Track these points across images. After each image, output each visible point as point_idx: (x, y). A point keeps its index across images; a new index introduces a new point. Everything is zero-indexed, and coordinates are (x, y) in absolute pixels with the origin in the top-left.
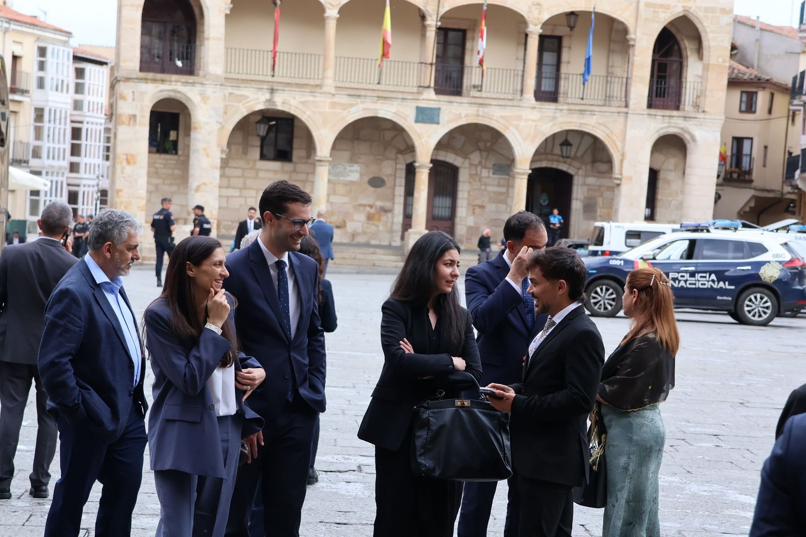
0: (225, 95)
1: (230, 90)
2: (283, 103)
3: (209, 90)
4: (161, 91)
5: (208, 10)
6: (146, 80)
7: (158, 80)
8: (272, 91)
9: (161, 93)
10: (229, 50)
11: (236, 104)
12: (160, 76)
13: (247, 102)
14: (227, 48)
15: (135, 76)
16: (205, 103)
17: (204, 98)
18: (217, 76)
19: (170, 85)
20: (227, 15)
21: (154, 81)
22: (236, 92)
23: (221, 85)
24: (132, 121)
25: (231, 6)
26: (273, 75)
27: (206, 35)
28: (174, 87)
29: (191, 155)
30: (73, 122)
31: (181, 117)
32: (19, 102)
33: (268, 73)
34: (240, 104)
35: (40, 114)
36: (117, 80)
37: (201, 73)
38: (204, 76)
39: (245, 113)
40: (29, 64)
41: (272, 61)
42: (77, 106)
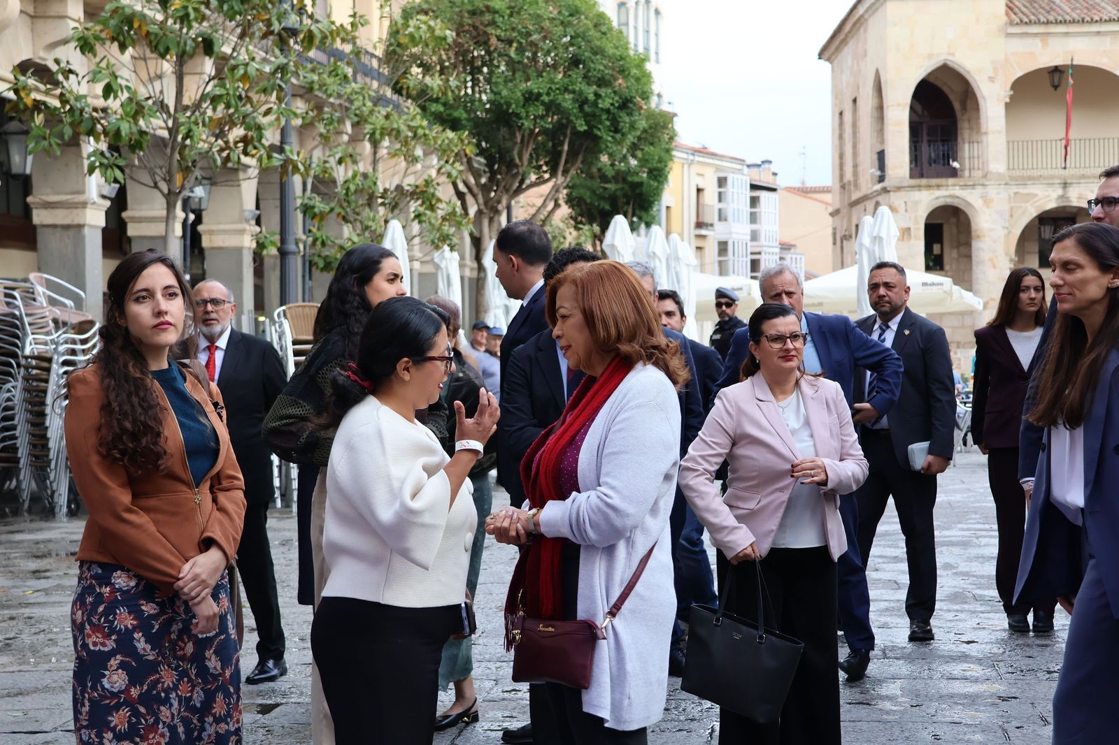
0: (1010, 195)
1: (1014, 189)
2: (1079, 198)
3: (992, 191)
4: (937, 198)
5: (985, 100)
6: (919, 187)
7: (933, 186)
8: (1065, 185)
9: (937, 201)
10: (1011, 143)
11: (1023, 205)
12: (934, 181)
13: (1037, 202)
14: (1008, 142)
15: (906, 184)
16: (988, 207)
17: (987, 201)
18: (999, 174)
19: (947, 190)
20: (1007, 105)
21: (929, 187)
22: (1022, 190)
23: (1006, 184)
24: (906, 236)
25: (1012, 93)
26: (1065, 168)
27: (983, 129)
28: (951, 192)
29: (974, 268)
30: (752, 253)
31: (945, 228)
32: (704, 237)
33: (1059, 166)
34: (1028, 204)
35: (723, 247)
36: (885, 190)
37: (979, 174)
38: (985, 176)
39: (1035, 214)
40: (710, 197)
41: (1063, 150)
42: (754, 236)
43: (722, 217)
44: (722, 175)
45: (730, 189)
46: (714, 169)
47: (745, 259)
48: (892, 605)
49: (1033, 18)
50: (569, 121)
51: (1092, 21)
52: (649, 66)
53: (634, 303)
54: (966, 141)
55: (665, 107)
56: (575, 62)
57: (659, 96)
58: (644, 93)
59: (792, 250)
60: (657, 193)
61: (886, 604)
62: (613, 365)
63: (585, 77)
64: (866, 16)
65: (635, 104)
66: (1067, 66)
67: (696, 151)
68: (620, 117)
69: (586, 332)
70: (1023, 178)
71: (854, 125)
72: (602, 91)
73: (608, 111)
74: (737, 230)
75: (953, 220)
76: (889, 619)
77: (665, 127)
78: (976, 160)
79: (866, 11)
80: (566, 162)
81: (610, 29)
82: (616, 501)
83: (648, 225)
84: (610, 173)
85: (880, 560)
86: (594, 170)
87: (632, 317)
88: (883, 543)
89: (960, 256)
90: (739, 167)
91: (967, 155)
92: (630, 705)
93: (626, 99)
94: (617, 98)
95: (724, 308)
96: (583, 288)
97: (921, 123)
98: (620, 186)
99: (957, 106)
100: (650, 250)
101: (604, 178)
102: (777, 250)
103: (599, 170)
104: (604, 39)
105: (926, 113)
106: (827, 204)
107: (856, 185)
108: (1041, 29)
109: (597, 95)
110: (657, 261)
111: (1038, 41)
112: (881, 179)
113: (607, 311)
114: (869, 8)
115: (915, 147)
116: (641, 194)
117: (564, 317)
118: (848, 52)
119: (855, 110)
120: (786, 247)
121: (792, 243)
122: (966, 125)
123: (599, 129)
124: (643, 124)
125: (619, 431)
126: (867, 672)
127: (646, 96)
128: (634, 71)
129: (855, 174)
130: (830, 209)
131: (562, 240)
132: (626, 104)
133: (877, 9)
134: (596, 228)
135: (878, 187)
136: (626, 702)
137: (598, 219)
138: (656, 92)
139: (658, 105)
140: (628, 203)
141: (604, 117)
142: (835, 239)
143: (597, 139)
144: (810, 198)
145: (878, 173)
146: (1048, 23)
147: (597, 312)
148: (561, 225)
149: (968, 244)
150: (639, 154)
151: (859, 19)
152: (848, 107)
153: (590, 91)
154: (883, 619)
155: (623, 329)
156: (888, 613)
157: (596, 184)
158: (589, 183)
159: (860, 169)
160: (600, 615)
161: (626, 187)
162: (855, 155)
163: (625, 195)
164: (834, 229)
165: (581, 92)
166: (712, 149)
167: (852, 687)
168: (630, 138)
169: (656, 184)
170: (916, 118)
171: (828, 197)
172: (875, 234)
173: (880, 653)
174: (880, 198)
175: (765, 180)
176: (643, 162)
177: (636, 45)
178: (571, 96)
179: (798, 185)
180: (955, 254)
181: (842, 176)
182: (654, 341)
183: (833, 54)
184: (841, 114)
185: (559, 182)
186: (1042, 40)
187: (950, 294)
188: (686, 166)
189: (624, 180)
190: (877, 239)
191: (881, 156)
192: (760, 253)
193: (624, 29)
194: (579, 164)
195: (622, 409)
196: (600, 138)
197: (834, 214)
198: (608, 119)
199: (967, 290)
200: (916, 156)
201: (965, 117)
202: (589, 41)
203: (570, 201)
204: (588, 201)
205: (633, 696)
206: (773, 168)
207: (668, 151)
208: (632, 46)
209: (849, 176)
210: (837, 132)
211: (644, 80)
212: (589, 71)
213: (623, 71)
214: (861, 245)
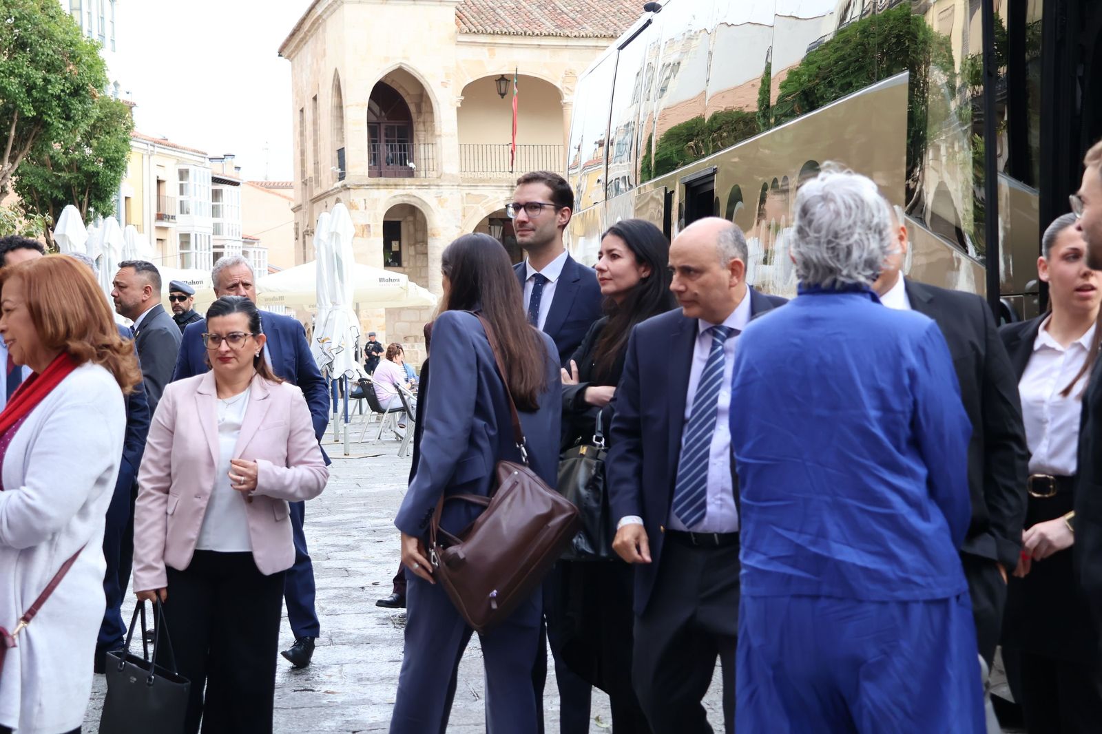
0: (462, 196)
1: (467, 190)
3: (446, 192)
4: (395, 197)
5: (438, 104)
6: (377, 186)
7: (391, 185)
9: (395, 199)
10: (463, 146)
11: (474, 205)
12: (392, 180)
13: (486, 203)
14: (460, 145)
15: (366, 183)
16: (442, 207)
17: (441, 201)
18: (452, 176)
19: (404, 189)
20: (458, 109)
21: (387, 186)
22: (474, 192)
23: (458, 185)
24: (365, 232)
25: (463, 98)
26: (512, 172)
27: (437, 133)
28: (408, 192)
29: (430, 265)
30: (214, 247)
31: (403, 225)
32: (165, 229)
33: (506, 170)
34: (479, 205)
35: (185, 240)
36: (346, 188)
37: (435, 174)
38: (439, 177)
39: (486, 215)
40: (171, 188)
41: (510, 155)
42: (217, 230)
43: (183, 209)
44: (183, 167)
45: (190, 182)
46: (175, 161)
47: (207, 252)
48: (342, 592)
49: (480, 28)
50: (16, 106)
51: (533, 35)
52: (102, 54)
53: (86, 299)
54: (422, 142)
55: (122, 97)
56: (21, 45)
57: (116, 84)
58: (97, 80)
59: (256, 245)
60: (114, 183)
61: (336, 591)
62: (57, 361)
63: (32, 61)
64: (324, 17)
65: (87, 92)
66: (512, 75)
67: (156, 143)
68: (72, 104)
69: (32, 327)
70: (474, 180)
71: (315, 123)
72: (52, 77)
73: (59, 98)
74: (198, 222)
75: (410, 218)
76: (337, 607)
77: (121, 116)
78: (431, 161)
79: (324, 12)
80: (14, 148)
81: (59, 13)
82: (38, 502)
83: (105, 215)
84: (63, 161)
85: (332, 549)
86: (46, 157)
87: (82, 313)
88: (336, 532)
89: (417, 253)
90: (202, 160)
91: (422, 157)
92: (41, 712)
93: (78, 86)
94: (68, 85)
95: (177, 301)
96: (30, 282)
97: (379, 123)
98: (74, 174)
99: (412, 108)
100: (105, 241)
101: (56, 166)
102: (241, 244)
103: (52, 158)
104: (52, 23)
105: (383, 114)
106: (289, 199)
107: (318, 182)
108: (488, 39)
109: (46, 80)
110: (112, 251)
111: (485, 50)
112: (342, 177)
113: (56, 307)
114: (327, 8)
115: (374, 146)
116: (97, 184)
117: (8, 310)
118: (307, 52)
119: (315, 108)
120: (249, 241)
121: (256, 237)
122: (421, 127)
123: (49, 116)
124: (96, 113)
125: (50, 430)
126: (312, 659)
127: (99, 84)
128: (85, 58)
129: (317, 170)
130: (293, 205)
131: (11, 229)
132: (77, 91)
133: (335, 10)
134: (49, 218)
135: (339, 184)
136: (36, 709)
137: (51, 209)
138: (112, 81)
139: (115, 93)
140: (83, 193)
141: (54, 103)
142: (297, 233)
143: (46, 126)
144: (273, 193)
145: (339, 171)
146: (494, 34)
147: (44, 307)
148: (10, 213)
149: (425, 242)
150: (94, 142)
151: (317, 19)
152: (308, 104)
153: (38, 76)
154: (330, 607)
155: (72, 325)
156: (337, 600)
157: (48, 172)
158: (40, 170)
159: (321, 166)
160: (14, 619)
161: (81, 176)
162: (316, 152)
163: (80, 185)
164: (297, 224)
165: (28, 77)
166: (171, 141)
167: (297, 674)
168: (84, 127)
169: (113, 174)
170: (374, 119)
171: (289, 193)
172: (332, 230)
173: (327, 640)
174: (340, 195)
175: (229, 174)
176: (100, 151)
177: (90, 32)
178: (17, 80)
179: (261, 179)
180: (412, 251)
181: (303, 173)
182: (106, 340)
183: (293, 52)
184: (302, 111)
185: (6, 168)
186: (489, 50)
187: (406, 290)
188: (146, 157)
189: (79, 169)
190: (334, 235)
191: (341, 153)
192: (223, 247)
193: (76, 15)
194: (27, 151)
195: (57, 407)
196: (50, 125)
197: (296, 209)
198: (59, 106)
199: (423, 286)
200: (374, 155)
201: (421, 119)
202: (36, 24)
203: (19, 188)
204: (40, 189)
205: (44, 702)
206: (236, 162)
207: (125, 141)
208: (85, 32)
209: (310, 172)
210: (298, 129)
211: (97, 67)
212: (36, 55)
213: (73, 57)
214: (319, 240)
